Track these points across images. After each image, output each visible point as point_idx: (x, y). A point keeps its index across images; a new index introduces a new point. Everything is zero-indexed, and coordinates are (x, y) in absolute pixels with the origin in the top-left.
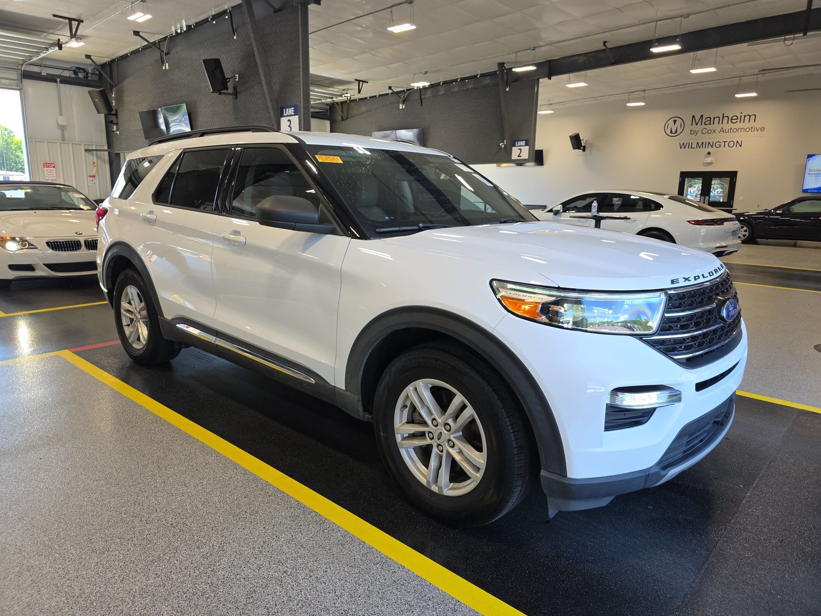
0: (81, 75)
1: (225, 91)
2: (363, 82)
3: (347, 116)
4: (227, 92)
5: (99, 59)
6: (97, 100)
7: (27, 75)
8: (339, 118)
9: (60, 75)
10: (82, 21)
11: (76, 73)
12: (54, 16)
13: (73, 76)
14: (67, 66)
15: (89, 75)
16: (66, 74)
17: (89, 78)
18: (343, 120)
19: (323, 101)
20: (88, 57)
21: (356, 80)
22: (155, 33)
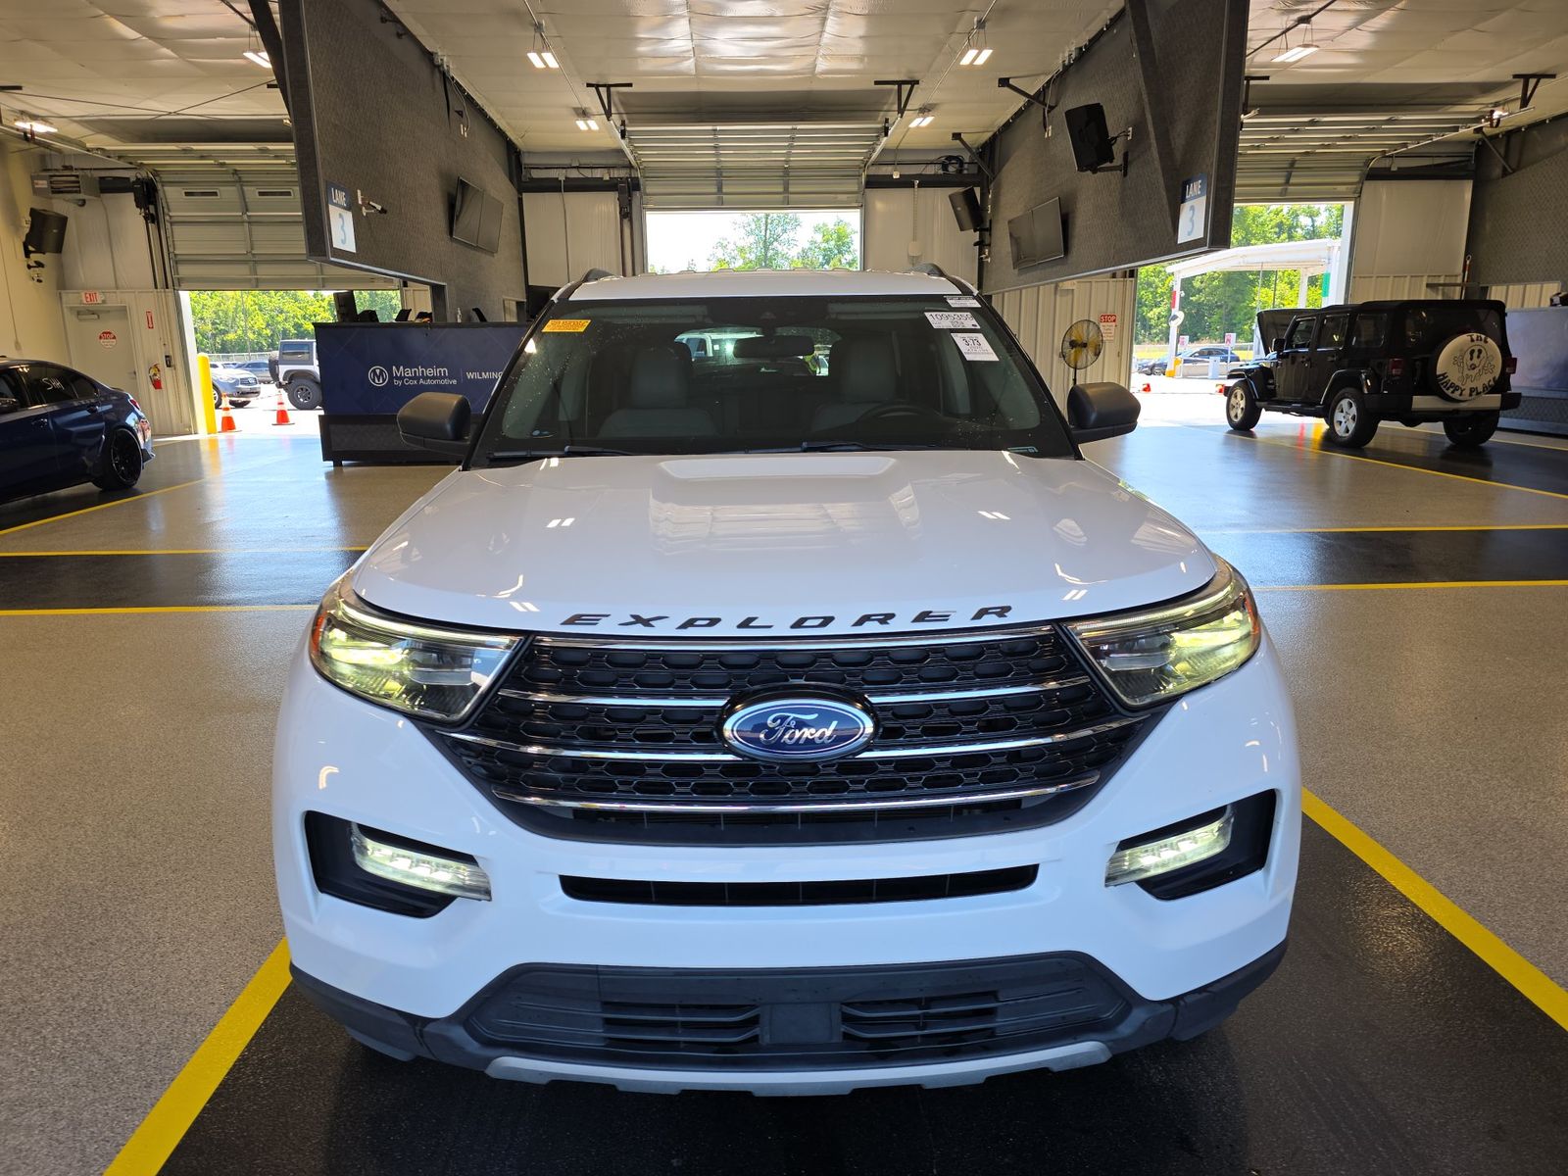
0: (951, 169)
1: (1108, 164)
2: (1539, 77)
3: (1519, 162)
4: (1112, 165)
5: (975, 136)
6: (959, 209)
7: (875, 183)
8: (1498, 171)
9: (921, 175)
10: (917, 82)
11: (945, 167)
12: (877, 83)
13: (941, 172)
14: (933, 157)
15: (966, 166)
16: (931, 170)
17: (965, 172)
18: (1505, 173)
19: (1435, 139)
20: (957, 136)
21: (1515, 76)
22: (1038, 75)
